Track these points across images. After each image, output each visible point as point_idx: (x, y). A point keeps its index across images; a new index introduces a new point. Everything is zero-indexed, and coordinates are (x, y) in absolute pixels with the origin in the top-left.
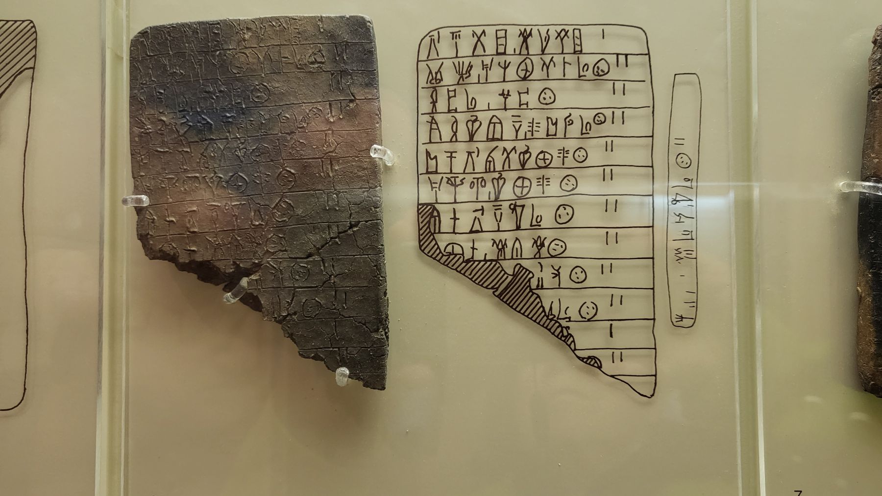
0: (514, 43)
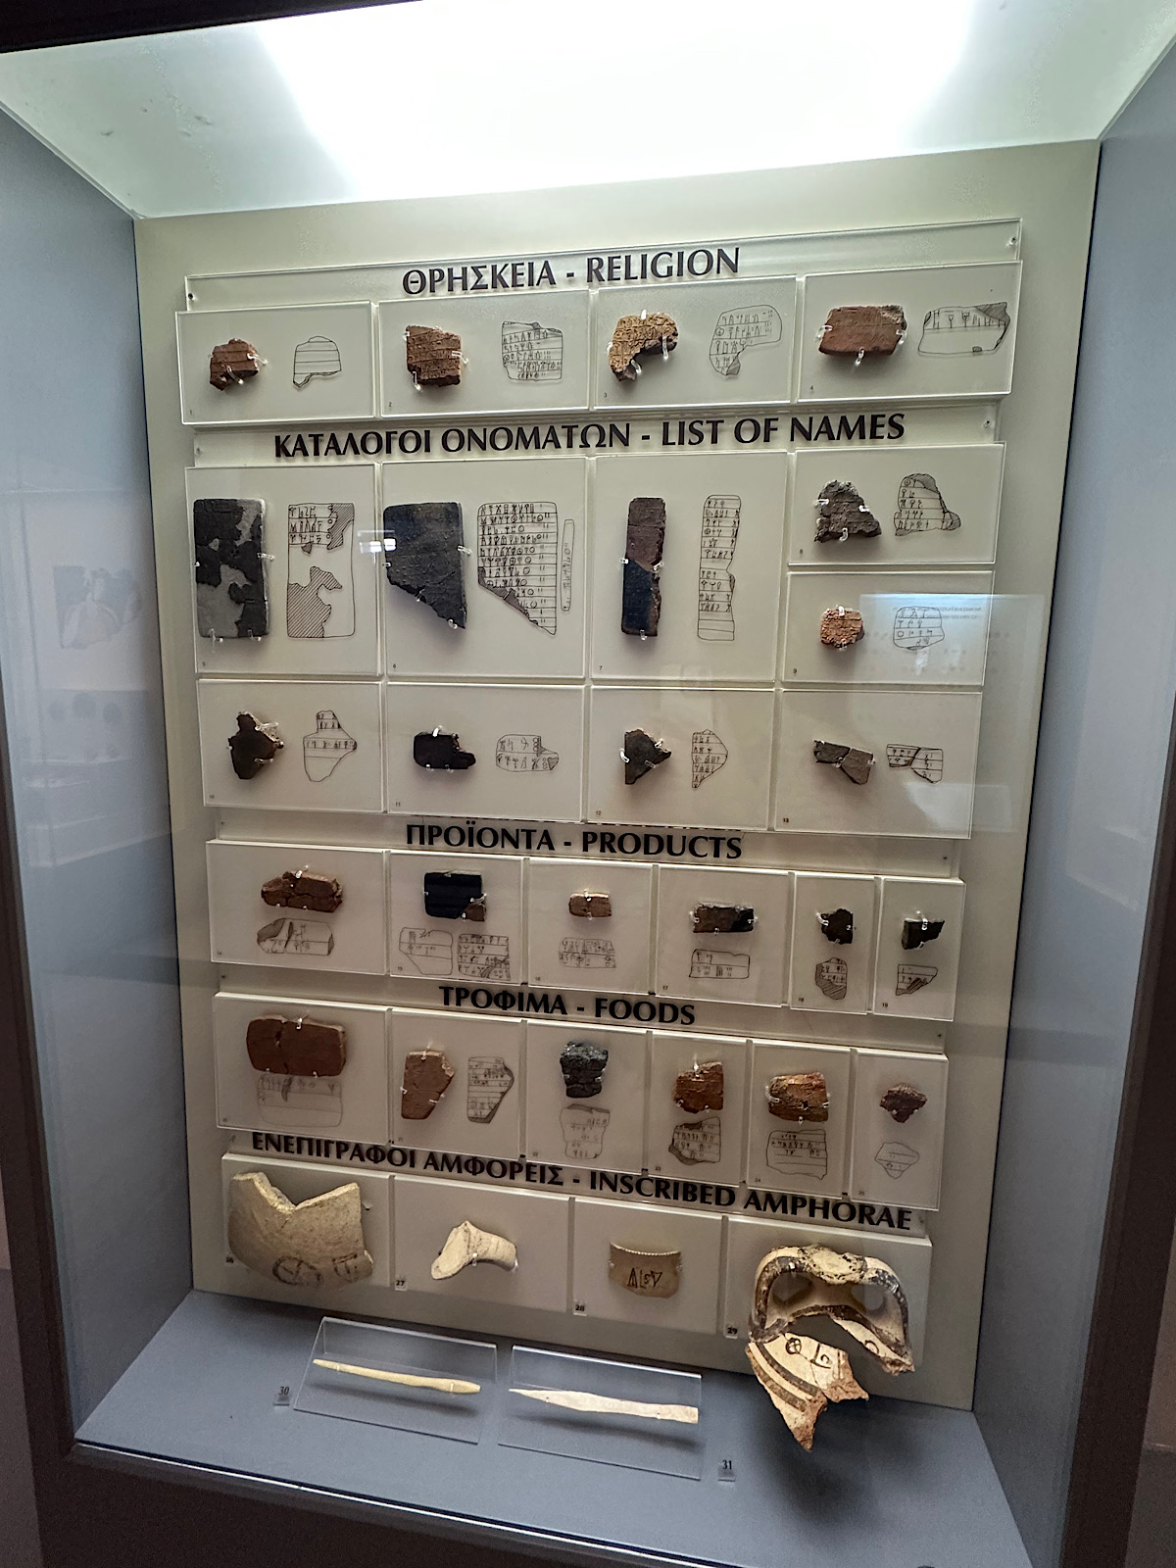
0: (511, 509)
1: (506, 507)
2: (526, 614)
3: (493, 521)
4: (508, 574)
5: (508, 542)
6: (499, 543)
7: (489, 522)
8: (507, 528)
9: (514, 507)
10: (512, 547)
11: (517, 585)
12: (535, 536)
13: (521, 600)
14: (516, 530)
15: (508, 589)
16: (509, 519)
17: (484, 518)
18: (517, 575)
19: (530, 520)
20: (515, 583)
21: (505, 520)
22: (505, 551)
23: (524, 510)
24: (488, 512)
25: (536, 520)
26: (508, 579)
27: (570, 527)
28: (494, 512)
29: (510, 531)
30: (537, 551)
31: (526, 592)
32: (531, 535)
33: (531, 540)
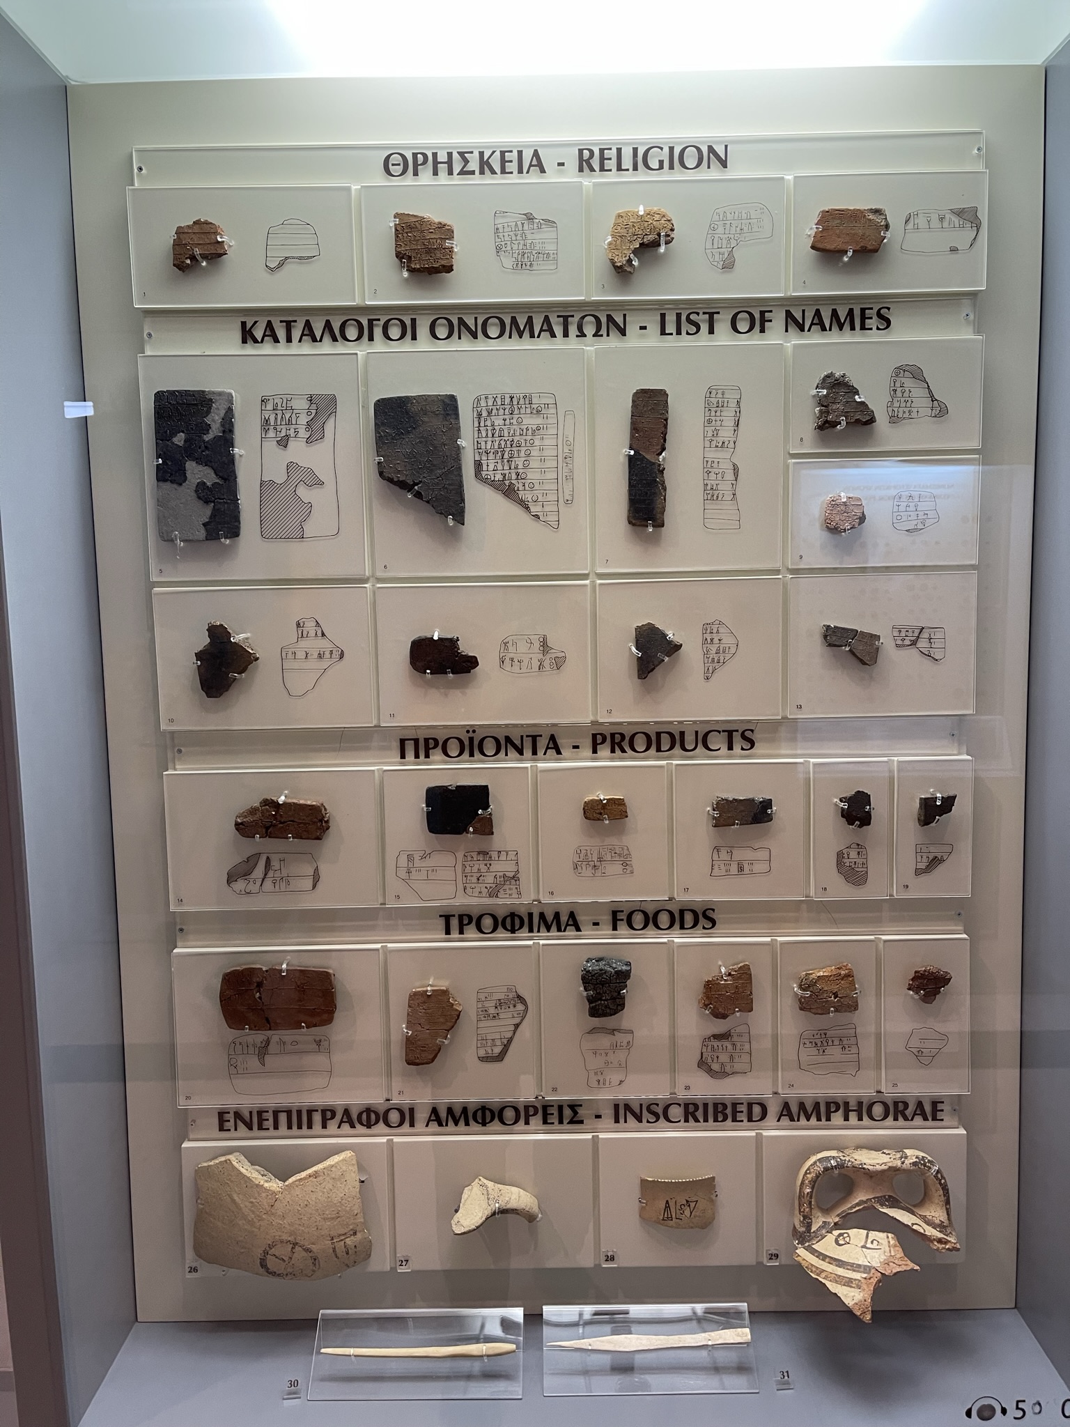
0: (507, 400)
1: (503, 399)
2: (527, 508)
3: (490, 413)
4: (506, 467)
5: (506, 434)
6: (496, 435)
7: (485, 414)
8: (505, 420)
9: (512, 398)
10: (511, 439)
11: (517, 479)
12: (534, 427)
13: (521, 494)
14: (514, 421)
15: (507, 483)
16: (507, 411)
17: (479, 409)
18: (516, 468)
19: (528, 411)
20: (514, 476)
21: (501, 412)
22: (503, 443)
23: (522, 401)
24: (483, 403)
25: (535, 412)
26: (507, 472)
27: (569, 417)
28: (490, 403)
29: (507, 422)
30: (537, 443)
31: (527, 486)
32: (530, 426)
33: (530, 432)
